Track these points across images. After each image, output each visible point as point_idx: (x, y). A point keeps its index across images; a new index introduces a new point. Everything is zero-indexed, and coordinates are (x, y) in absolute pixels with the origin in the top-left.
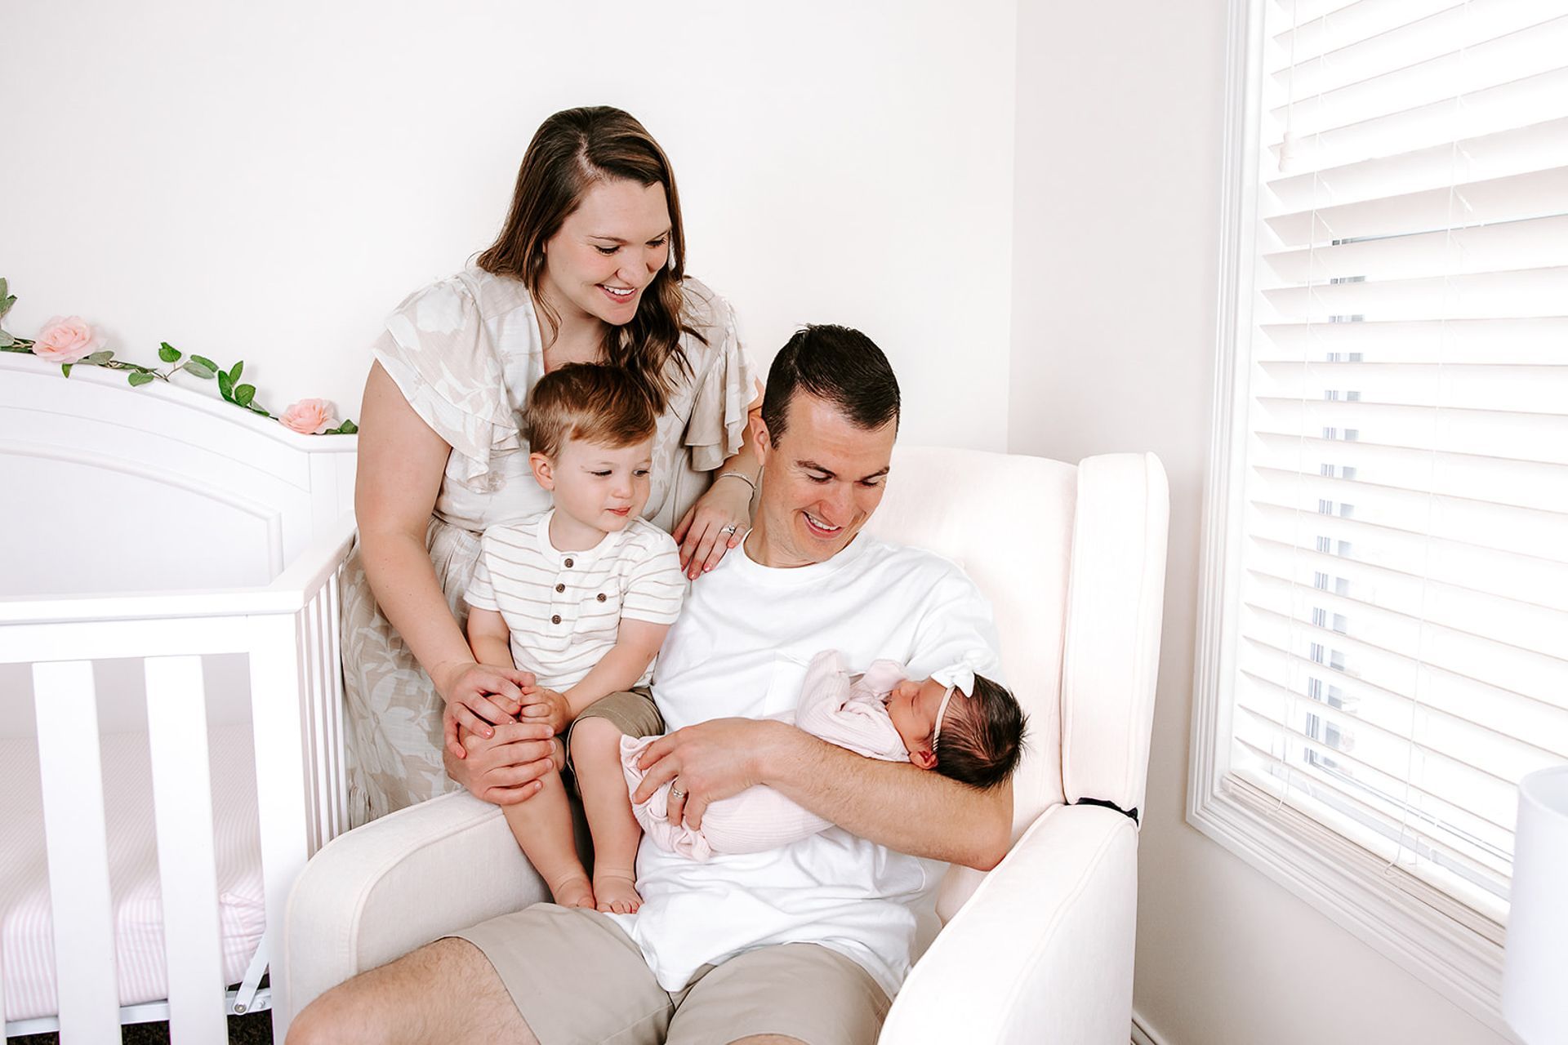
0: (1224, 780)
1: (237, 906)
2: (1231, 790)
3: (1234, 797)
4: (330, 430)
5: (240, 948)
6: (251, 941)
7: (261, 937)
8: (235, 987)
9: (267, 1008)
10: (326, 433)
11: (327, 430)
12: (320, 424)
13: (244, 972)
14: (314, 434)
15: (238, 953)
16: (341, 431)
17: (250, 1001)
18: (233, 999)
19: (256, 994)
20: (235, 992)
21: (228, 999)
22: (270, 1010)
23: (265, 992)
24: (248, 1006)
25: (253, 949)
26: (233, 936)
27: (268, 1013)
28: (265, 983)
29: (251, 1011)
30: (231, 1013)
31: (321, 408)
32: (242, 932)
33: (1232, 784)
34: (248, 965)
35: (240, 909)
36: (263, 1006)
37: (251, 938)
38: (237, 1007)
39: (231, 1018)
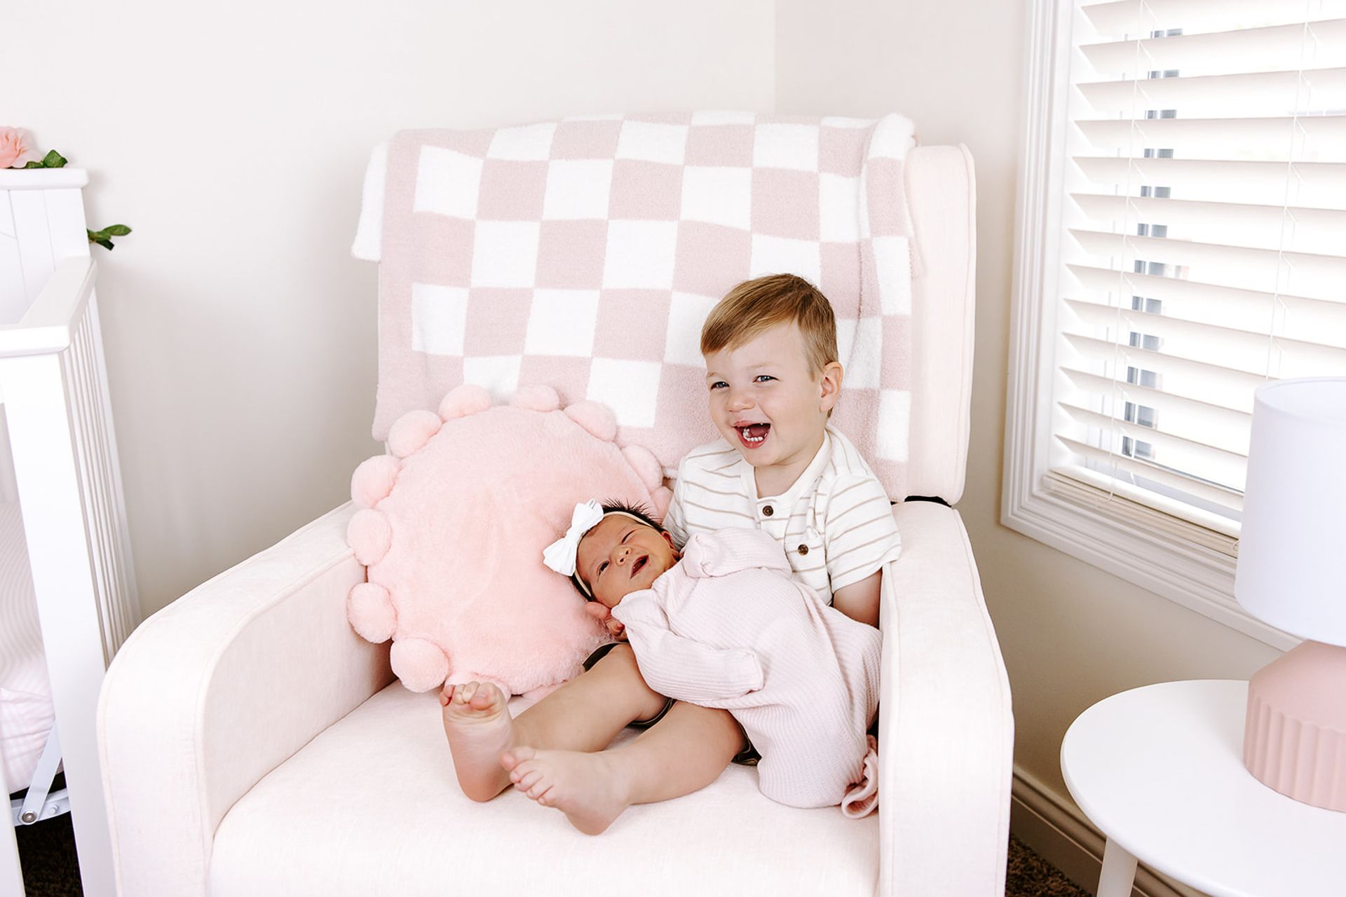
0: (1045, 478)
1: (15, 701)
2: (1053, 488)
3: (1055, 494)
4: (31, 162)
5: (24, 749)
6: (37, 739)
7: (49, 734)
8: (19, 795)
9: (63, 811)
10: (26, 167)
11: (28, 163)
12: (17, 156)
13: (30, 775)
14: (11, 168)
15: (21, 755)
16: (45, 165)
17: (41, 808)
18: (20, 808)
19: (47, 798)
20: (20, 800)
21: (15, 808)
22: (69, 814)
23: (60, 795)
24: (38, 813)
25: (41, 748)
26: (15, 737)
27: (68, 816)
28: (59, 783)
29: (42, 819)
30: (19, 824)
31: (17, 138)
32: (24, 730)
33: (1053, 481)
34: (35, 767)
35: (20, 705)
36: (57, 811)
37: (36, 736)
38: (24, 817)
39: (20, 831)
